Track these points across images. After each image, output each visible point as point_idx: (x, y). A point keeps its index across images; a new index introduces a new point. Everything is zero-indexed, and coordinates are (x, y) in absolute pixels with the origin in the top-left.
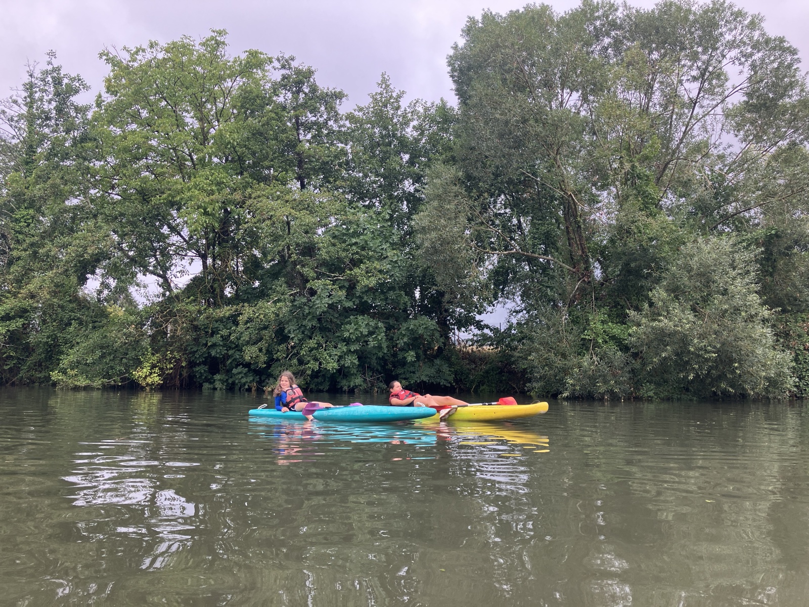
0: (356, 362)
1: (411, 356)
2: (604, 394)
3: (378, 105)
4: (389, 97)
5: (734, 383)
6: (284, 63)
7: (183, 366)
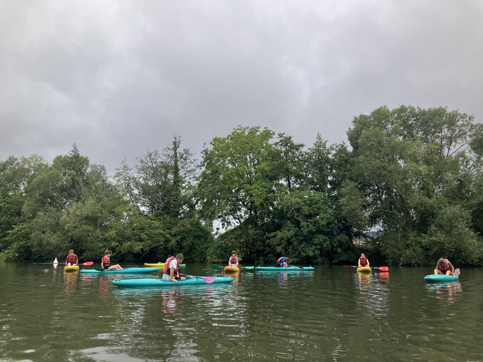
0: (319, 253)
1: (339, 250)
2: (415, 264)
3: (317, 147)
4: (321, 143)
5: (464, 260)
6: (280, 135)
7: (248, 254)
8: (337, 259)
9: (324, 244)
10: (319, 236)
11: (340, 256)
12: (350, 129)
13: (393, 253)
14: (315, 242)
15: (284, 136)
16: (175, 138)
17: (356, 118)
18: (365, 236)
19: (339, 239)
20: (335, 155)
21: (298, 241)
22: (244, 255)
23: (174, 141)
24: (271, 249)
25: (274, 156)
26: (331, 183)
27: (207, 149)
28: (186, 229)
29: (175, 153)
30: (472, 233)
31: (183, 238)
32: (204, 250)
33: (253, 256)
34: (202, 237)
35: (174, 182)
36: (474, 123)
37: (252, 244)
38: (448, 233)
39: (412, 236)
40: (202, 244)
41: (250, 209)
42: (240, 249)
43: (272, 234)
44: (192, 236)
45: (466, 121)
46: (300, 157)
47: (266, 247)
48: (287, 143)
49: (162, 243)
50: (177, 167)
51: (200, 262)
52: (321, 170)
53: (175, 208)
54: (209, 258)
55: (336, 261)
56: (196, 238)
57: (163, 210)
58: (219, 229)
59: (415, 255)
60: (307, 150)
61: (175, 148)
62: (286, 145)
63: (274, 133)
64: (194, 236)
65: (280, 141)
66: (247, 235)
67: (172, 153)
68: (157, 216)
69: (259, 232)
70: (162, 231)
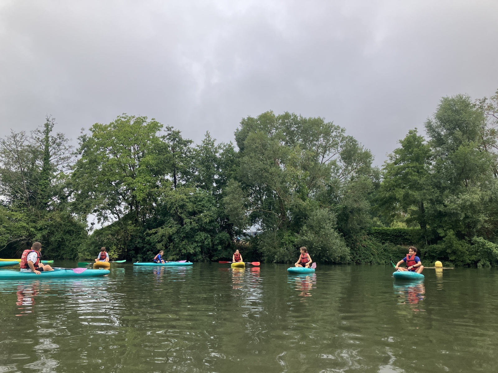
0: (200, 250)
1: (220, 247)
2: (287, 261)
3: (205, 144)
4: (210, 141)
5: (328, 258)
6: (169, 129)
7: (125, 251)
8: (216, 256)
9: (205, 241)
10: (201, 233)
11: (220, 254)
12: (237, 130)
13: (269, 251)
14: (197, 240)
15: (172, 129)
16: (48, 120)
17: (244, 120)
18: (245, 235)
19: (220, 236)
20: (222, 155)
21: (180, 238)
22: (120, 252)
23: (46, 123)
24: (151, 246)
25: (161, 149)
26: (217, 181)
27: (85, 136)
28: (54, 222)
29: (46, 137)
30: (336, 234)
31: (51, 233)
32: (75, 246)
33: (130, 253)
34: (73, 232)
35: (44, 170)
36: (345, 135)
37: (131, 241)
38: (317, 233)
39: (286, 235)
40: (73, 240)
41: (131, 204)
42: (117, 246)
43: (153, 231)
44: (61, 230)
45: (339, 133)
46: (188, 153)
47: (146, 244)
48: (175, 137)
49: (24, 237)
50: (48, 153)
51: (71, 259)
52: (208, 168)
53: (43, 199)
54: (80, 255)
55: (216, 258)
56: (66, 233)
57: (27, 201)
58: (94, 224)
59: (288, 252)
60: (195, 147)
61: (47, 132)
62: (174, 139)
63: (162, 125)
64: (65, 231)
65: (167, 134)
66: (126, 231)
67: (42, 137)
68: (20, 207)
69: (139, 228)
70: (25, 224)
